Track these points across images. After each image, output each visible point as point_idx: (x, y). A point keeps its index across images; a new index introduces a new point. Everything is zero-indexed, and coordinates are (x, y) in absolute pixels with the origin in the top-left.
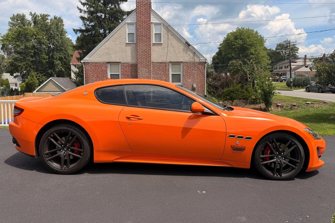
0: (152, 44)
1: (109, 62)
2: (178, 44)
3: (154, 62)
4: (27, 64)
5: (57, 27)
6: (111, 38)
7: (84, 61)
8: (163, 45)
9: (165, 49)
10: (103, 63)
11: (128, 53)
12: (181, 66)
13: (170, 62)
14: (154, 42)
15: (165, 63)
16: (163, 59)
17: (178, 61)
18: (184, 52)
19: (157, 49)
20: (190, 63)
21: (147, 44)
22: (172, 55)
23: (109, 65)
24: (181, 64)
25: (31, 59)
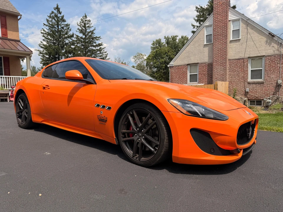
0: (228, 42)
1: (189, 64)
2: (259, 37)
3: (231, 59)
4: (160, 75)
5: (183, 44)
6: (192, 42)
7: (170, 66)
8: (241, 41)
9: (243, 44)
10: (184, 65)
11: (205, 54)
12: (263, 60)
13: (249, 57)
14: (231, 39)
15: (243, 59)
16: (242, 56)
17: (259, 55)
18: (266, 44)
19: (234, 46)
20: (274, 56)
21: (223, 42)
22: (251, 50)
23: (189, 67)
24: (263, 59)
25: (163, 71)
